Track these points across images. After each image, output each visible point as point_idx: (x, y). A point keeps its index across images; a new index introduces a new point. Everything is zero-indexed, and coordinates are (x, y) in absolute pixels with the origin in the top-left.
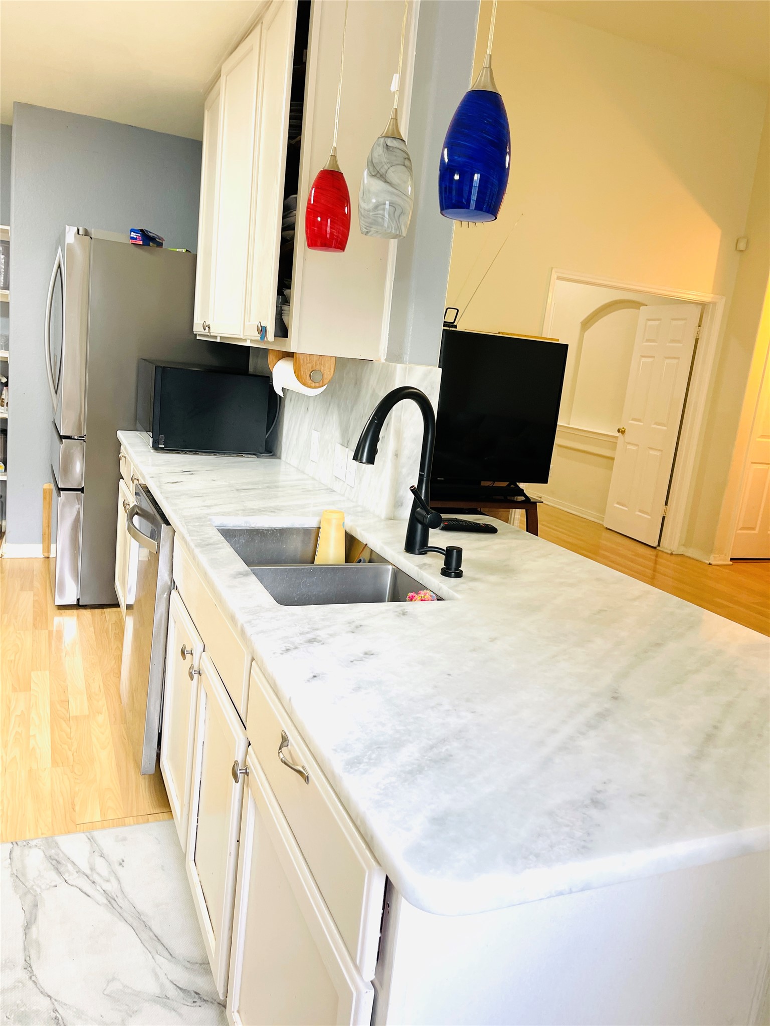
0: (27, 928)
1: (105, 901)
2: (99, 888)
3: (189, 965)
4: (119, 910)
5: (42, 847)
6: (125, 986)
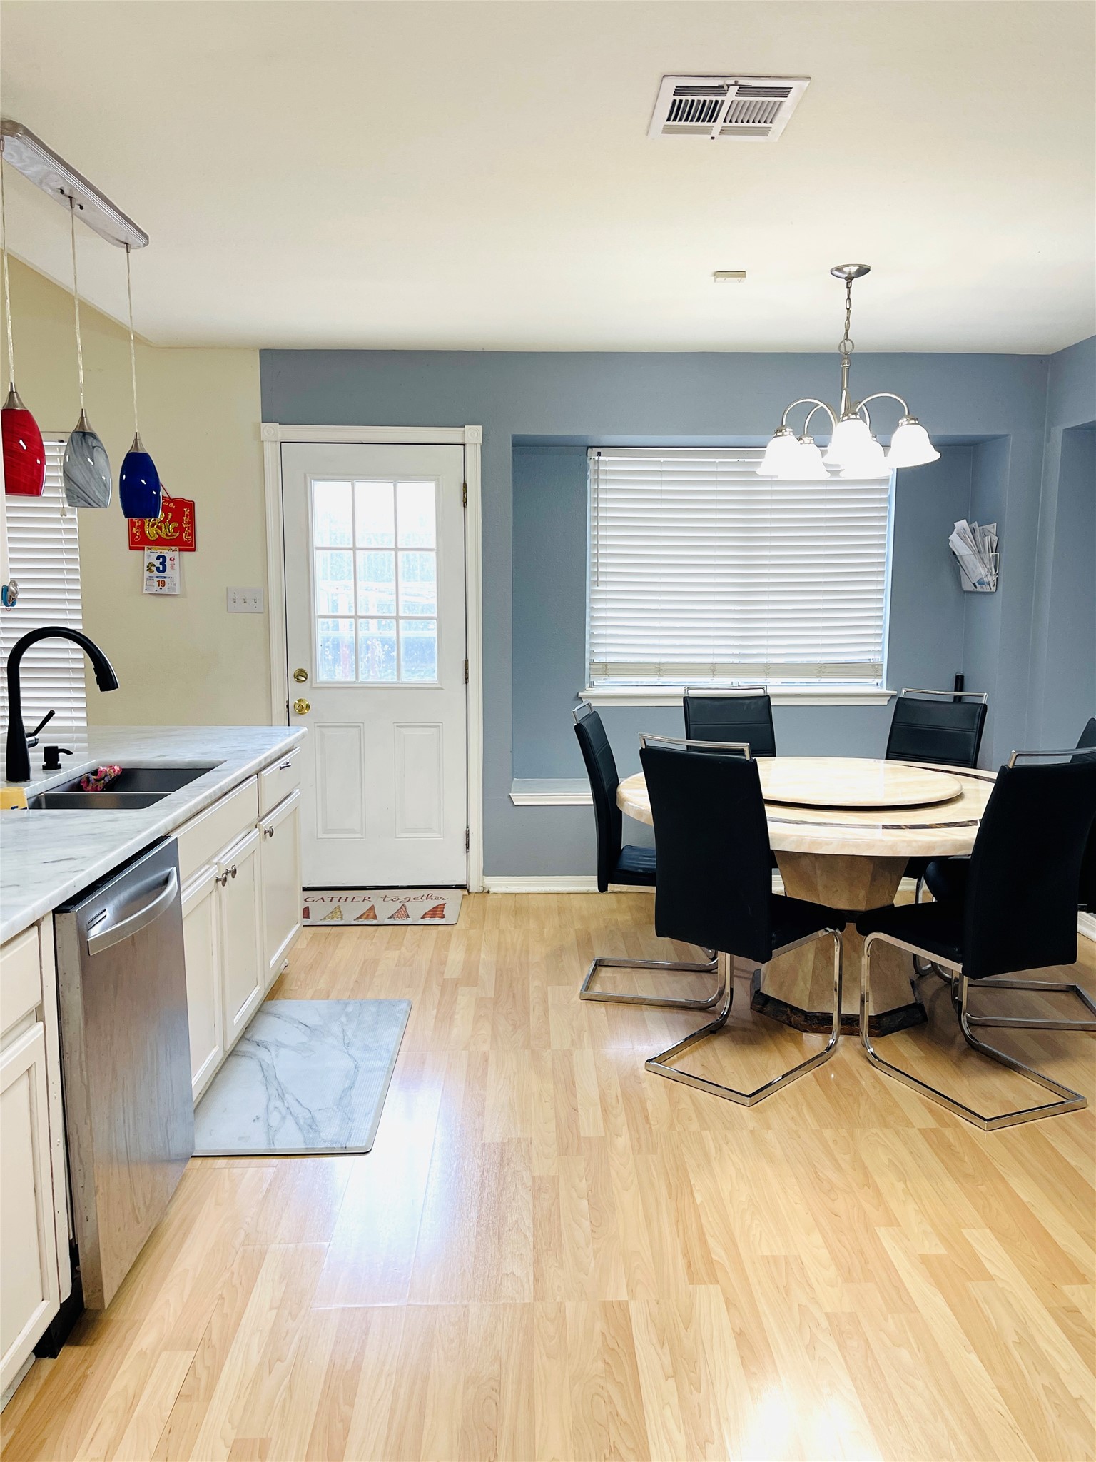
0: (351, 1087)
1: (286, 1095)
2: (286, 1104)
3: (253, 1057)
4: (279, 1089)
5: (320, 1140)
6: (300, 1054)
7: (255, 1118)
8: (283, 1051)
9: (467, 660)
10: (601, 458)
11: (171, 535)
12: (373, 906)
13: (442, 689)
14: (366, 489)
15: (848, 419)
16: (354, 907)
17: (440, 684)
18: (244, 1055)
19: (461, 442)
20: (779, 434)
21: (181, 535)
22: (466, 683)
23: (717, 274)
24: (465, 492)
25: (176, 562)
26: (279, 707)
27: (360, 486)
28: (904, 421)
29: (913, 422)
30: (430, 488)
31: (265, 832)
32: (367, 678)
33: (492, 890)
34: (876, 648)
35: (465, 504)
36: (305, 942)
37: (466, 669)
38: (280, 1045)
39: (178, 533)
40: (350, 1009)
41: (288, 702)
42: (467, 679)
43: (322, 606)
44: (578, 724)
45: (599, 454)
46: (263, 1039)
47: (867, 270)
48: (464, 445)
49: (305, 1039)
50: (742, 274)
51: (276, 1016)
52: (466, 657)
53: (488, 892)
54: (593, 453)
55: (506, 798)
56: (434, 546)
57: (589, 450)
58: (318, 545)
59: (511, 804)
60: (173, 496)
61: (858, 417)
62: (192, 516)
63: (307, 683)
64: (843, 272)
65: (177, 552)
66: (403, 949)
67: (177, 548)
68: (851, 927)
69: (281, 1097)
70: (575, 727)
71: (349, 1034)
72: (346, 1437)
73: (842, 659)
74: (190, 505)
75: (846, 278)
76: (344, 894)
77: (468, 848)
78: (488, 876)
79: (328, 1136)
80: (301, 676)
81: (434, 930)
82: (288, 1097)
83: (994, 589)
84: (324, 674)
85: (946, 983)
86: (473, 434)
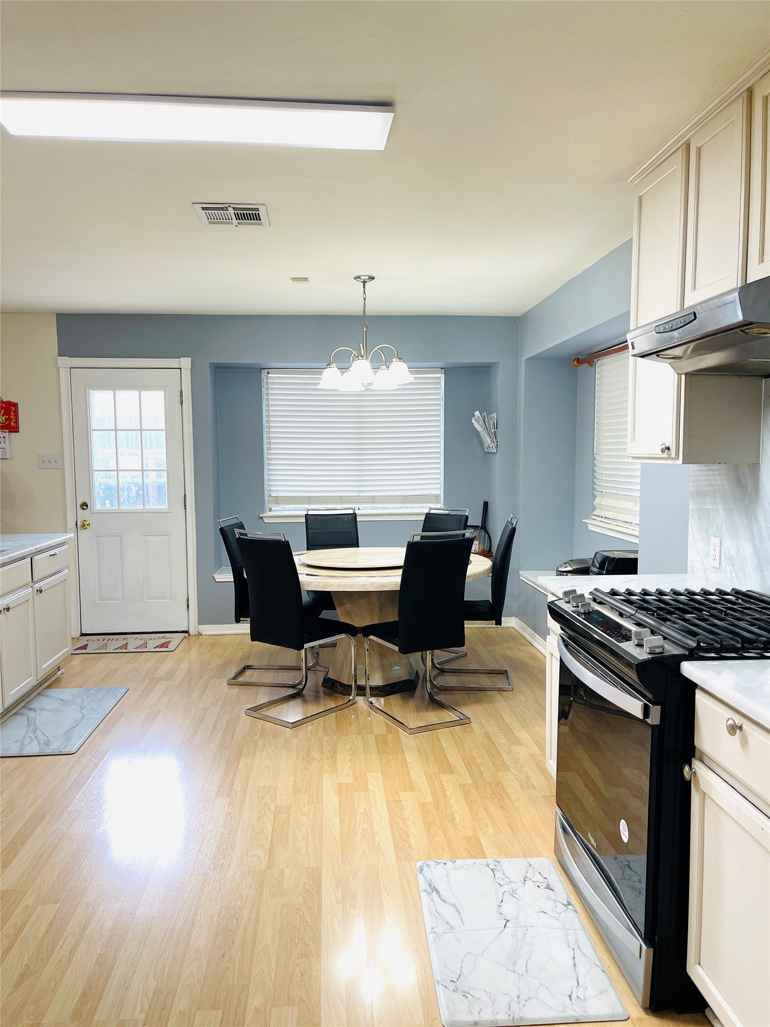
1: (37, 731)
2: (36, 735)
3: (25, 715)
4: (35, 729)
5: (49, 749)
6: (54, 713)
7: (16, 740)
8: (44, 712)
9: (185, 495)
10: (269, 375)
11: (4, 423)
12: (127, 643)
13: (170, 512)
14: (121, 394)
15: (359, 359)
16: (114, 644)
17: (169, 510)
18: (21, 714)
19: (178, 367)
20: (328, 366)
21: (10, 423)
22: (185, 509)
23: (293, 279)
24: (181, 396)
25: (7, 438)
26: (71, 524)
27: (119, 393)
28: (394, 360)
29: (399, 360)
30: (160, 395)
31: (37, 591)
32: (125, 507)
33: (204, 633)
34: (436, 487)
35: (182, 402)
36: (79, 661)
37: (185, 500)
38: (43, 709)
39: (8, 422)
40: (91, 692)
41: (77, 522)
42: (185, 506)
43: (97, 464)
44: (221, 528)
45: (268, 373)
46: (34, 707)
47: (373, 278)
48: (181, 369)
49: (59, 706)
50: (306, 279)
51: (46, 696)
52: (185, 493)
53: (201, 635)
54: (264, 372)
55: (211, 578)
56: (164, 428)
57: (262, 370)
58: (94, 428)
59: (214, 581)
60: (4, 401)
61: (364, 358)
62: (16, 411)
63: (88, 510)
64: (361, 279)
65: (7, 433)
66: (136, 664)
67: (7, 431)
68: (360, 635)
69: (34, 732)
70: (220, 529)
71: (85, 703)
72: (15, 856)
73: (416, 493)
74: (15, 405)
75: (362, 282)
76: (111, 637)
77: (188, 608)
78: (200, 625)
79: (54, 747)
80: (84, 506)
81: (159, 655)
82: (39, 732)
83: (495, 450)
84: (97, 506)
85: (439, 671)
86: (186, 363)
